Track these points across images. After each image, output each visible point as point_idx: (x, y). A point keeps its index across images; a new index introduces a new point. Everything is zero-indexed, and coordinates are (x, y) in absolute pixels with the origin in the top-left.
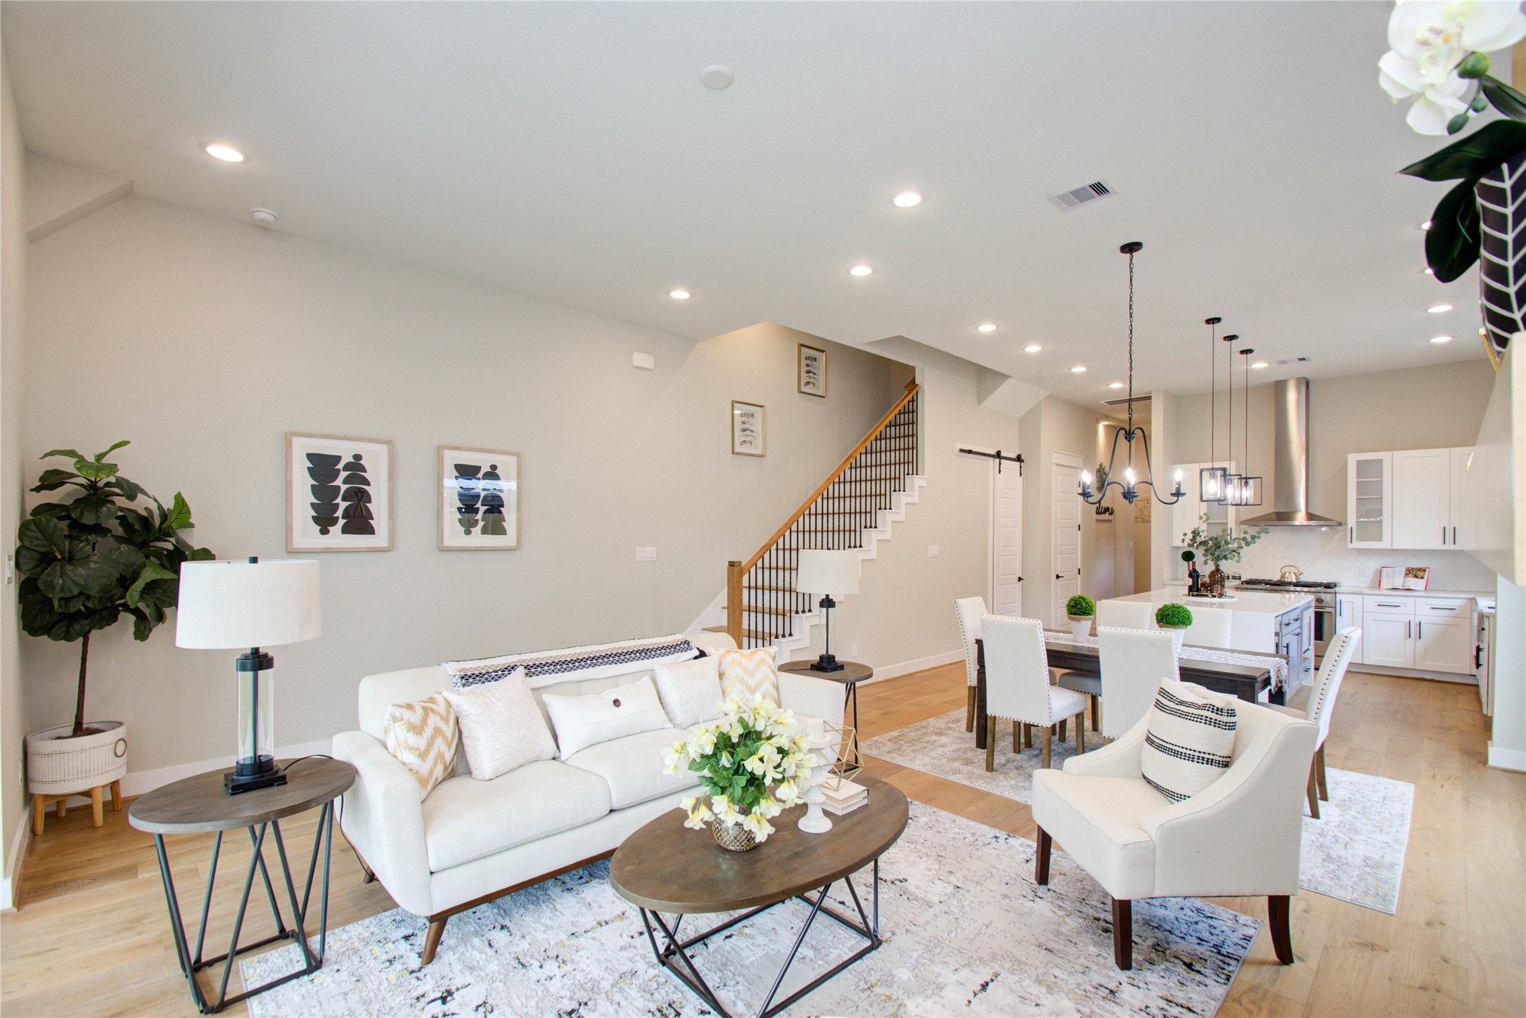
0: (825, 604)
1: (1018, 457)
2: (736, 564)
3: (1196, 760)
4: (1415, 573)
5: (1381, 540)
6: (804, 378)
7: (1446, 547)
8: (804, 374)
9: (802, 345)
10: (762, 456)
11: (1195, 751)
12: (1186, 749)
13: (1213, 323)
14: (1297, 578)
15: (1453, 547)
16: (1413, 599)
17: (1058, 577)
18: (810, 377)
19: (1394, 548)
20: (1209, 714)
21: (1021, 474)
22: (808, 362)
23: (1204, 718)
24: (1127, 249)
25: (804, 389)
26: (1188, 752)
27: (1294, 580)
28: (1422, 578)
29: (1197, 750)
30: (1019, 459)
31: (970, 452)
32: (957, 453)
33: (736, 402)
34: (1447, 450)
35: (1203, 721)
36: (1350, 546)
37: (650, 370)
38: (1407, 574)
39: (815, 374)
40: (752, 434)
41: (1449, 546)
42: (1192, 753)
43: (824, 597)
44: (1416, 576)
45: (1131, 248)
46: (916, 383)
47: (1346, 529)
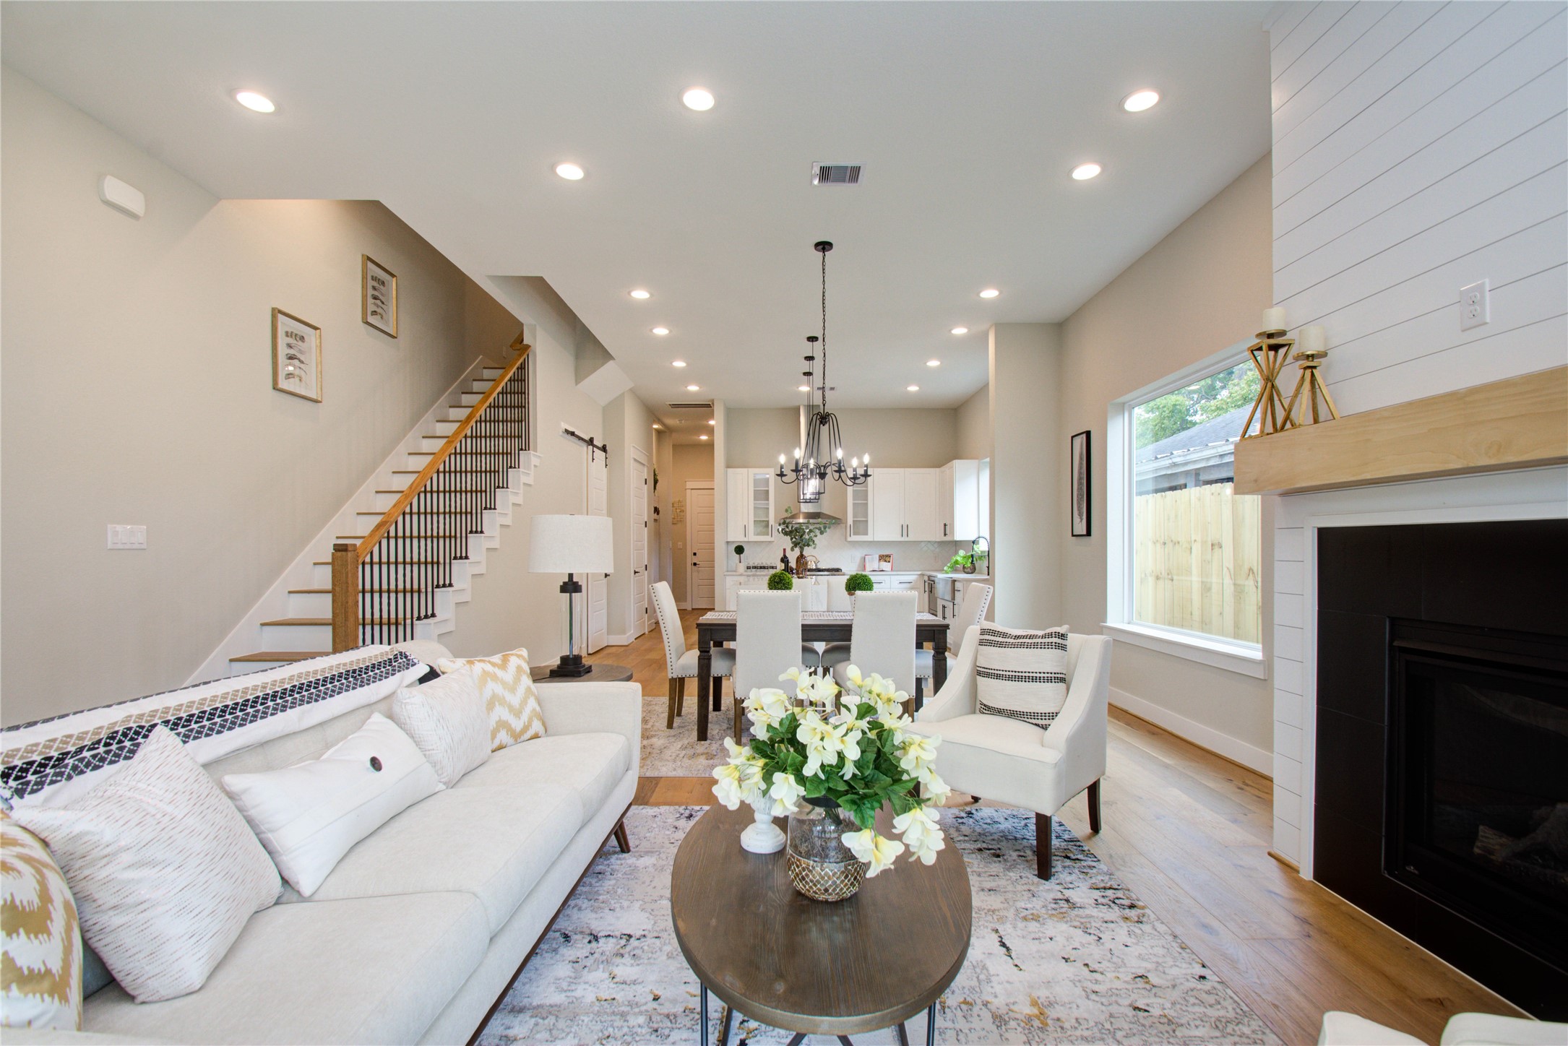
0: (570, 587)
1: (603, 447)
2: (349, 549)
3: (1053, 681)
4: (884, 558)
5: (867, 534)
6: (371, 308)
7: (902, 539)
8: (370, 300)
9: (369, 259)
10: (316, 401)
11: (1051, 673)
12: (1044, 673)
13: (813, 341)
14: (816, 565)
15: (907, 539)
16: (889, 577)
17: (635, 572)
18: (378, 306)
19: (875, 540)
20: (1054, 640)
21: (606, 465)
22: (375, 284)
23: (1053, 644)
24: (821, 247)
25: (371, 319)
26: (1046, 675)
27: (814, 567)
28: (889, 562)
29: (1053, 672)
30: (604, 449)
31: (573, 434)
32: (561, 433)
33: (280, 312)
34: (903, 469)
35: (1054, 647)
36: (849, 539)
37: (133, 216)
38: (880, 560)
39: (383, 303)
40: (302, 366)
41: (905, 539)
42: (1049, 675)
43: (567, 580)
44: (886, 561)
45: (824, 246)
46: (525, 342)
47: (846, 526)
